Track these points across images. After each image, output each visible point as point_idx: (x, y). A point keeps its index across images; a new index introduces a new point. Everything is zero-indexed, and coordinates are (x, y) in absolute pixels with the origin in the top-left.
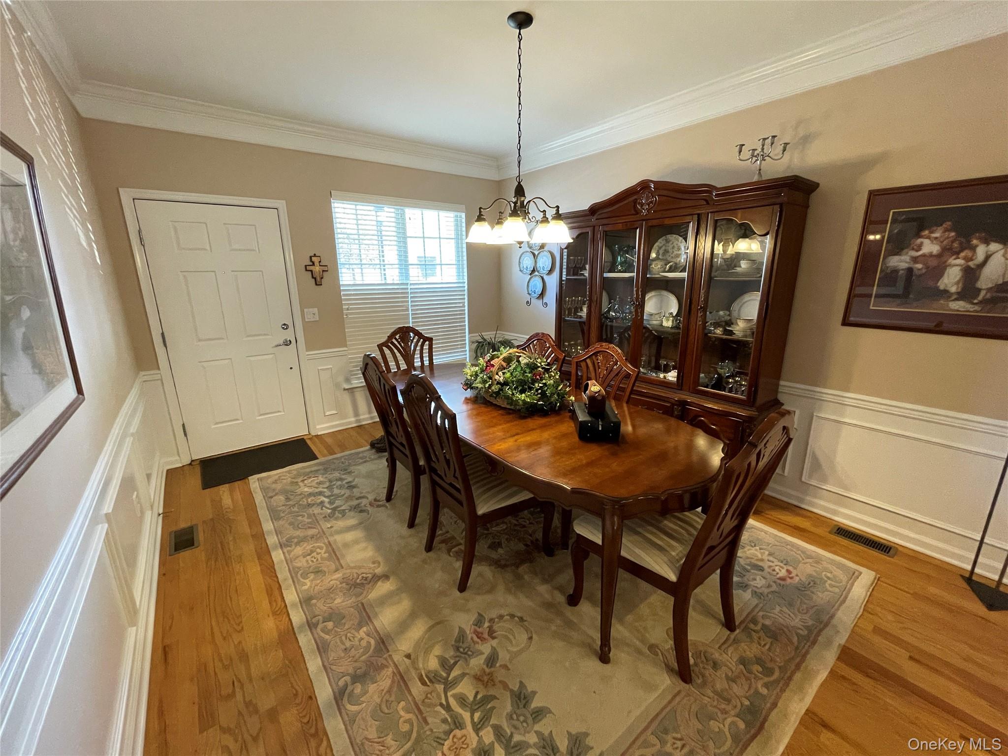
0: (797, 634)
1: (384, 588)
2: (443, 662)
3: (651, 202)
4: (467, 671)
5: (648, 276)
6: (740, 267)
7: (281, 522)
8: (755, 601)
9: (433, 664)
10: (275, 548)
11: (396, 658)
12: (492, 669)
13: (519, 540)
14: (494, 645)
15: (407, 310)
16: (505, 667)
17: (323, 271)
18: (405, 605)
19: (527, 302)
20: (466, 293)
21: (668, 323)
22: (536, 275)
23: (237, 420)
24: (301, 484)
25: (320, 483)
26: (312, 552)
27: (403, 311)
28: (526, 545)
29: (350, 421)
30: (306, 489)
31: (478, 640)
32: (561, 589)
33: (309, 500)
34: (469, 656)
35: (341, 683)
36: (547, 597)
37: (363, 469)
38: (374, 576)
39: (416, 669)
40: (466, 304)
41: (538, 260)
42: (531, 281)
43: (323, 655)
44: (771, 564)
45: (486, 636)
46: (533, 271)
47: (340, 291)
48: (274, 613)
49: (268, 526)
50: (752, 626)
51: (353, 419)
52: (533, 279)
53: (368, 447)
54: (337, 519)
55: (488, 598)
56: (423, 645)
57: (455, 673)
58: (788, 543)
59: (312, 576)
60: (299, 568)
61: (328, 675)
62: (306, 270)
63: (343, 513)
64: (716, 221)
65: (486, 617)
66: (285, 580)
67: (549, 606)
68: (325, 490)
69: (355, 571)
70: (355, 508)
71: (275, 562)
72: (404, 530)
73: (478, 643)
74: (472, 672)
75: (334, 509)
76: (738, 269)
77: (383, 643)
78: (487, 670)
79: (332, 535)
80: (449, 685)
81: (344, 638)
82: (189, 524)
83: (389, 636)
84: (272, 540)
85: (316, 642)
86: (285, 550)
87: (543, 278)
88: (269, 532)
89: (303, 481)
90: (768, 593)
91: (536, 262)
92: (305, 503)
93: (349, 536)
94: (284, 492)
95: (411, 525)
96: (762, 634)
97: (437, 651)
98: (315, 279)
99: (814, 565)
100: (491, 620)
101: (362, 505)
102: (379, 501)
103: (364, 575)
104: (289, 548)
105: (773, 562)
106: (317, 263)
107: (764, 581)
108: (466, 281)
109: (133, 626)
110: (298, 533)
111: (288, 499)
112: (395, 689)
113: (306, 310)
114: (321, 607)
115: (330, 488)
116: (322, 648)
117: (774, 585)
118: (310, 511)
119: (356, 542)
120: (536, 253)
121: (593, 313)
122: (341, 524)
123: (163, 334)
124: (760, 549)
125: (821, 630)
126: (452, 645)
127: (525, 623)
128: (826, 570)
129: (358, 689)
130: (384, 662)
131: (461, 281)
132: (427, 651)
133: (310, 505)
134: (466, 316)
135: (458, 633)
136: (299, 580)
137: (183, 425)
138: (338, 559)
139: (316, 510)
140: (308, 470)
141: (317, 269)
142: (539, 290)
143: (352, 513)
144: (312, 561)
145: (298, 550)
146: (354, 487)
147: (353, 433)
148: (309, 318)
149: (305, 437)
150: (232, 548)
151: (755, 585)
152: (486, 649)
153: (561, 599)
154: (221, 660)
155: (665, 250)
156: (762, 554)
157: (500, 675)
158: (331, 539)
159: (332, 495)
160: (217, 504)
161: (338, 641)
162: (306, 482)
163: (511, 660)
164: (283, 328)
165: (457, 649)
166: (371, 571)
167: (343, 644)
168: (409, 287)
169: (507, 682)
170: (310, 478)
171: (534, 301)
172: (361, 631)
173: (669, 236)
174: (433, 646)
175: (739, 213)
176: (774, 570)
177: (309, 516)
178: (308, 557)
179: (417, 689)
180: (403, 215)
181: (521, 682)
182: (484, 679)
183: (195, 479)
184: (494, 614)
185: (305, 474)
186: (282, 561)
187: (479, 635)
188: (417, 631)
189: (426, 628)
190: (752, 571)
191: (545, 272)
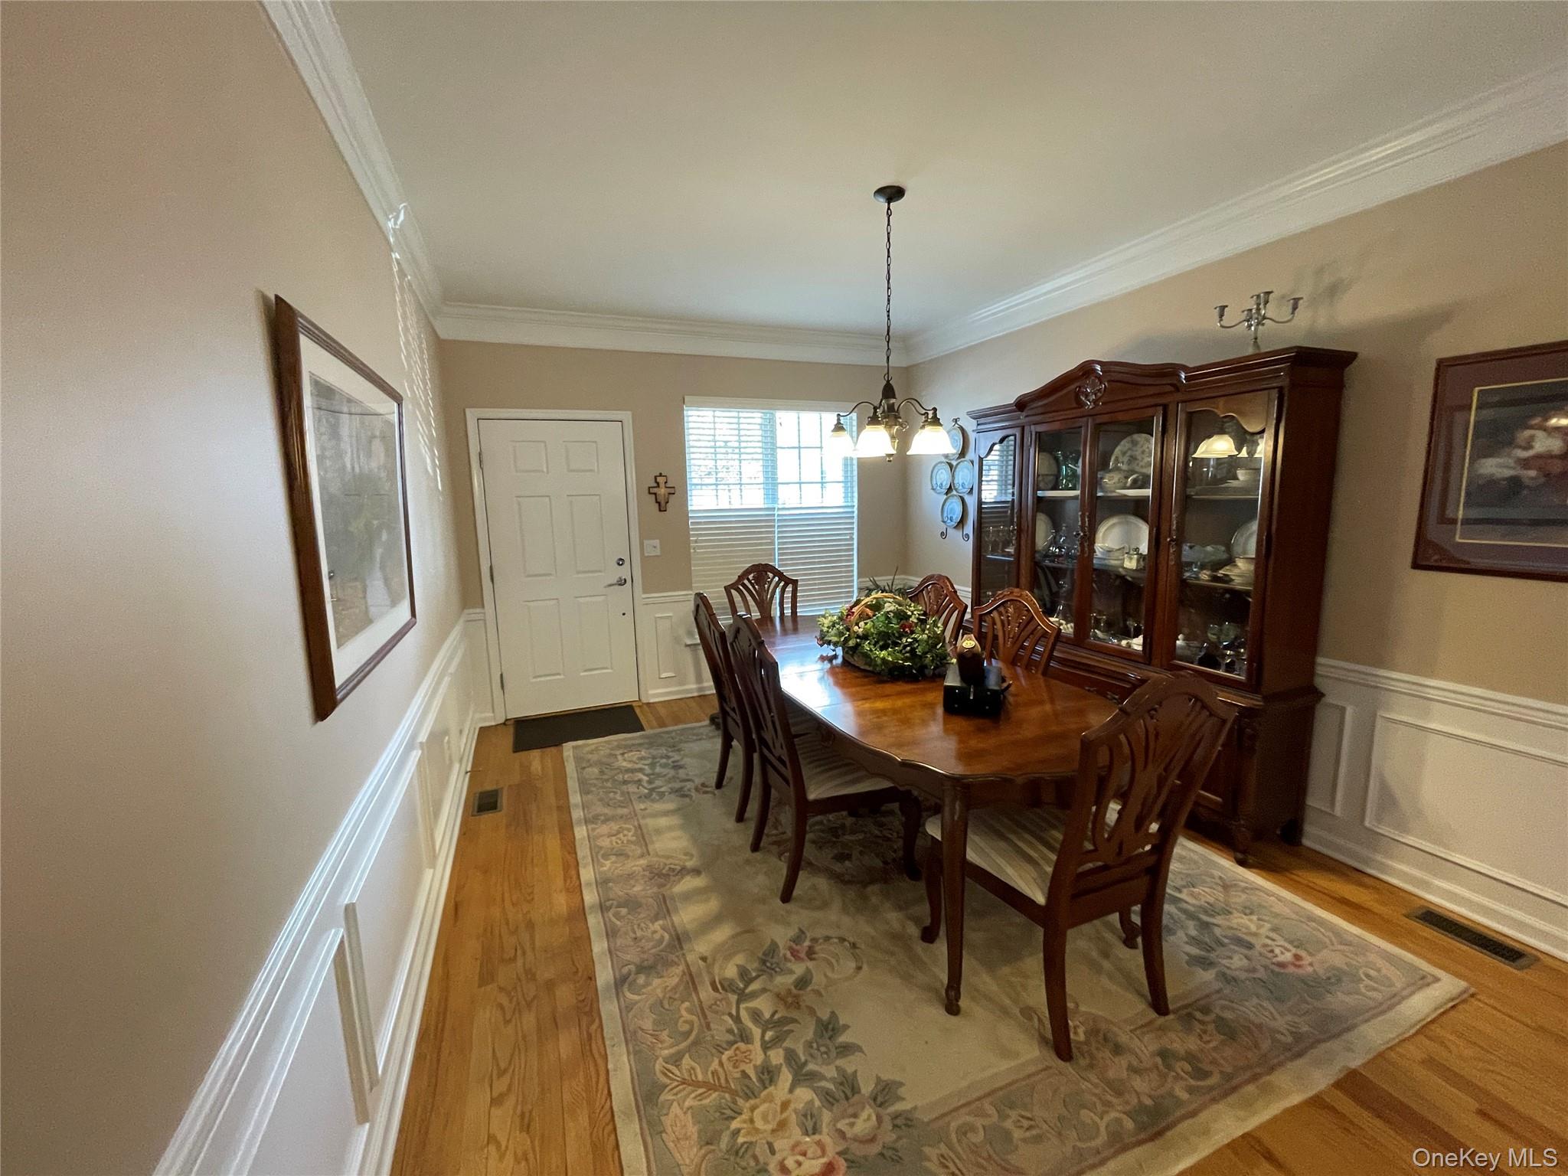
0: (1274, 1040)
1: (689, 883)
2: (743, 973)
3: (1099, 390)
4: (768, 987)
5: (1099, 494)
6: (1238, 479)
7: (590, 797)
8: (1217, 985)
9: (731, 972)
10: (579, 822)
11: (690, 958)
12: (801, 992)
13: (877, 855)
14: (811, 967)
15: (773, 543)
16: (818, 993)
17: (670, 494)
18: (713, 905)
19: (942, 534)
20: (855, 520)
21: (1131, 564)
22: (953, 496)
23: (559, 674)
24: (620, 757)
25: (642, 759)
26: (618, 832)
27: (766, 544)
28: (885, 863)
29: (691, 688)
30: (625, 764)
31: (792, 958)
32: (916, 920)
33: (626, 776)
34: (776, 972)
35: (625, 970)
36: (896, 926)
37: (697, 747)
38: (683, 868)
39: (710, 973)
40: (855, 537)
41: (956, 474)
42: (947, 504)
43: (611, 939)
44: (1269, 942)
45: (803, 955)
46: (950, 489)
47: (688, 518)
48: (567, 890)
49: (575, 798)
50: (1198, 1015)
51: (694, 686)
52: (949, 501)
53: (707, 722)
54: (653, 801)
55: (818, 914)
56: (726, 951)
57: (754, 986)
58: (1311, 918)
59: (613, 858)
60: (601, 848)
61: (612, 961)
62: (650, 493)
63: (662, 795)
64: (1190, 416)
65: (808, 935)
66: (584, 857)
67: (897, 937)
68: (646, 767)
69: (664, 860)
70: (676, 791)
71: (577, 838)
72: (730, 824)
73: (790, 961)
74: (776, 990)
75: (652, 790)
76: (1234, 483)
77: (679, 940)
78: (794, 991)
79: (644, 817)
80: (743, 997)
81: (635, 927)
82: (494, 787)
83: (686, 934)
84: (577, 814)
85: (605, 924)
86: (590, 827)
87: (963, 500)
88: (576, 806)
89: (623, 754)
90: (1247, 979)
91: (953, 476)
92: (621, 779)
93: (663, 822)
94: (599, 763)
95: (740, 818)
96: (1211, 1027)
97: (740, 959)
98: (659, 503)
99: (1348, 954)
100: (814, 940)
101: (686, 789)
102: (707, 787)
103: (672, 866)
104: (594, 826)
105: (1274, 940)
106: (662, 485)
107: (1245, 962)
108: (856, 503)
109: (430, 868)
110: (606, 811)
111: (602, 772)
112: (682, 988)
113: (646, 542)
114: (618, 891)
115: (652, 765)
116: (611, 933)
117: (1262, 970)
118: (624, 788)
119: (670, 829)
120: (954, 463)
121: (1023, 547)
122: (659, 806)
123: (491, 567)
124: (1259, 919)
125: (1319, 1041)
126: (758, 958)
127: (857, 951)
128: (1369, 965)
129: (641, 979)
130: (676, 960)
131: (849, 504)
132: (728, 957)
133: (625, 782)
134: (855, 552)
135: (770, 946)
136: (598, 860)
137: (502, 675)
138: (646, 845)
139: (632, 788)
140: (629, 742)
141: (662, 491)
142: (957, 516)
143: (673, 796)
144: (617, 843)
145: (604, 829)
146: (681, 767)
147: (693, 704)
148: (650, 552)
149: (634, 704)
150: (534, 816)
151: (1228, 965)
152: (799, 969)
153: (914, 931)
154: (507, 924)
155: (1131, 456)
156: (1259, 927)
157: (808, 998)
158: (642, 822)
159: (653, 774)
160: (525, 769)
161: (629, 928)
162: (626, 755)
163: (826, 987)
164: (619, 564)
165: (764, 962)
166: (682, 863)
167: (635, 933)
168: (776, 513)
169: (816, 1008)
170: (631, 751)
171: (951, 531)
172: (656, 923)
173: (1136, 436)
174: (734, 954)
175: (1221, 402)
176: (1272, 951)
177: (623, 794)
178: (614, 838)
179: (706, 993)
180: (772, 421)
181: (833, 1013)
182: (790, 1000)
183: (508, 739)
184: (819, 932)
185: (626, 747)
186: (584, 837)
187: (795, 954)
188: (722, 934)
189: (733, 932)
190: (1232, 947)
191: (965, 490)
